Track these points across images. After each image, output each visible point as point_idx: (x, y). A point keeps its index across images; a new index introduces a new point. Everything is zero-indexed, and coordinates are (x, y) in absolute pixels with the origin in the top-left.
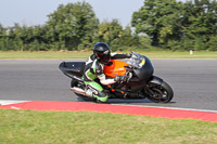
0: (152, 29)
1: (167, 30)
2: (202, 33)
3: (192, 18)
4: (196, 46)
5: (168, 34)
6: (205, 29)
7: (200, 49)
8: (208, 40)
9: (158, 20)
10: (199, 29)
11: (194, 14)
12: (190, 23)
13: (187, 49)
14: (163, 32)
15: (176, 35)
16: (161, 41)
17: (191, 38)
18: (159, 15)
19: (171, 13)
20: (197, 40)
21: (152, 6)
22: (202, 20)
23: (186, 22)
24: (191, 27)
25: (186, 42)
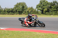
0: (42, 9)
1: (46, 9)
2: (55, 11)
3: (52, 7)
4: (53, 14)
5: (46, 11)
6: (56, 9)
7: (54, 15)
8: (57, 12)
9: (43, 7)
10: (54, 9)
11: (53, 6)
12: (52, 8)
13: (51, 15)
14: (44, 10)
15: (48, 11)
16: (44, 12)
17: (52, 12)
18: (43, 6)
19: (47, 5)
20: (54, 12)
21: (42, 3)
22: (55, 7)
23: (51, 8)
24: (52, 9)
25: (51, 13)
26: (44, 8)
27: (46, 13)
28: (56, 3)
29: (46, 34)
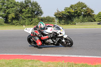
26: (9, 13)
27: (14, 22)
28: (30, 3)
29: (8, 61)
